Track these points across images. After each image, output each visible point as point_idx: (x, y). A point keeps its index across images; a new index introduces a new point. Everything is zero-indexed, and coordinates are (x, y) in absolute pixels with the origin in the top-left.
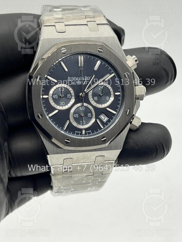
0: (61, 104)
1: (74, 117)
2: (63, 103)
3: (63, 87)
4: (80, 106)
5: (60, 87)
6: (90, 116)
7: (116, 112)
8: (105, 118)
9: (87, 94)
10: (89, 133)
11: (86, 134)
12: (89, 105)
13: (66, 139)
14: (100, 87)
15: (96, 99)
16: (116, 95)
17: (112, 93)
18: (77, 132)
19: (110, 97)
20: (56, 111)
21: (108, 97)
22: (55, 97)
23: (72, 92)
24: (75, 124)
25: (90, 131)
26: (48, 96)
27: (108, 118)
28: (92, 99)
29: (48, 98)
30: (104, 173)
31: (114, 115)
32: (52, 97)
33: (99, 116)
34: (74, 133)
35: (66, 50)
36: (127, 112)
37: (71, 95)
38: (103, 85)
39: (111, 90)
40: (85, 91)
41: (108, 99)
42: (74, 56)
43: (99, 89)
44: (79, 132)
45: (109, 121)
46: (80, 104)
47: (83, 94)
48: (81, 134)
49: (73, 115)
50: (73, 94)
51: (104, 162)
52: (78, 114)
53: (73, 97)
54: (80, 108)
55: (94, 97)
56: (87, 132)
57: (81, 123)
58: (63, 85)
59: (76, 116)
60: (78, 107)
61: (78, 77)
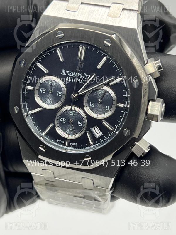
0: (48, 102)
1: (60, 122)
2: (51, 101)
3: (53, 80)
4: (70, 110)
6: (80, 125)
7: (115, 129)
8: (97, 132)
10: (74, 147)
11: (69, 146)
12: (80, 110)
15: (93, 106)
16: (118, 106)
17: (115, 102)
18: (60, 141)
19: (111, 107)
21: (108, 107)
22: (42, 91)
24: (59, 131)
25: (76, 144)
27: (103, 134)
28: (86, 104)
31: (111, 131)
32: (39, 90)
33: (92, 128)
34: (55, 141)
35: (63, 34)
36: (126, 132)
38: (104, 90)
39: (114, 99)
40: (79, 91)
41: (107, 109)
43: (99, 94)
44: (62, 142)
45: (102, 137)
46: (71, 107)
47: (73, 95)
48: (64, 144)
49: (60, 119)
50: (64, 93)
52: (65, 119)
53: (64, 97)
54: (70, 112)
55: (91, 103)
56: (71, 144)
57: (67, 131)
58: (55, 78)
59: (63, 120)
60: (67, 110)
61: (74, 73)
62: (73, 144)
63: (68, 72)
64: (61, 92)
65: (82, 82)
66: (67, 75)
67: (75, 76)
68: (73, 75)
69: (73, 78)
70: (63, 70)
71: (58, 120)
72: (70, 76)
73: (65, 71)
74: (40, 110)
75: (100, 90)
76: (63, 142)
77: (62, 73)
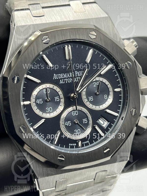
0: (48, 111)
1: (66, 126)
2: (51, 109)
3: (48, 88)
4: (72, 111)
5: (45, 88)
6: (86, 122)
7: (118, 113)
8: (104, 123)
9: (80, 94)
10: (87, 144)
11: (83, 146)
12: (83, 108)
13: (60, 157)
14: (95, 83)
15: (92, 99)
16: (116, 91)
17: (111, 89)
18: (72, 145)
19: (108, 95)
20: (43, 121)
21: (106, 96)
22: (39, 102)
23: (60, 93)
24: (68, 135)
25: (88, 141)
26: (30, 101)
27: (109, 123)
28: (86, 100)
29: (30, 104)
30: (104, 190)
31: (115, 117)
32: (35, 102)
33: (97, 121)
34: (67, 147)
35: (48, 39)
36: (132, 112)
37: (60, 98)
38: (98, 81)
39: (109, 86)
40: (77, 90)
41: (106, 98)
42: (59, 46)
43: (94, 86)
44: (74, 145)
45: (110, 126)
46: (72, 108)
47: (75, 94)
48: (77, 146)
49: (65, 123)
50: (62, 96)
51: (106, 177)
52: (70, 121)
53: (63, 100)
54: (73, 113)
55: (89, 97)
56: (83, 144)
57: (75, 132)
58: (48, 85)
59: (69, 123)
60: (69, 112)
61: (66, 74)
62: (85, 143)
63: (60, 75)
64: (58, 97)
65: (76, 80)
66: (59, 78)
67: (67, 77)
68: (65, 76)
69: (66, 79)
70: (55, 74)
71: (64, 125)
72: (63, 78)
73: (56, 75)
74: (44, 121)
75: (94, 83)
76: (76, 144)
77: (55, 78)
